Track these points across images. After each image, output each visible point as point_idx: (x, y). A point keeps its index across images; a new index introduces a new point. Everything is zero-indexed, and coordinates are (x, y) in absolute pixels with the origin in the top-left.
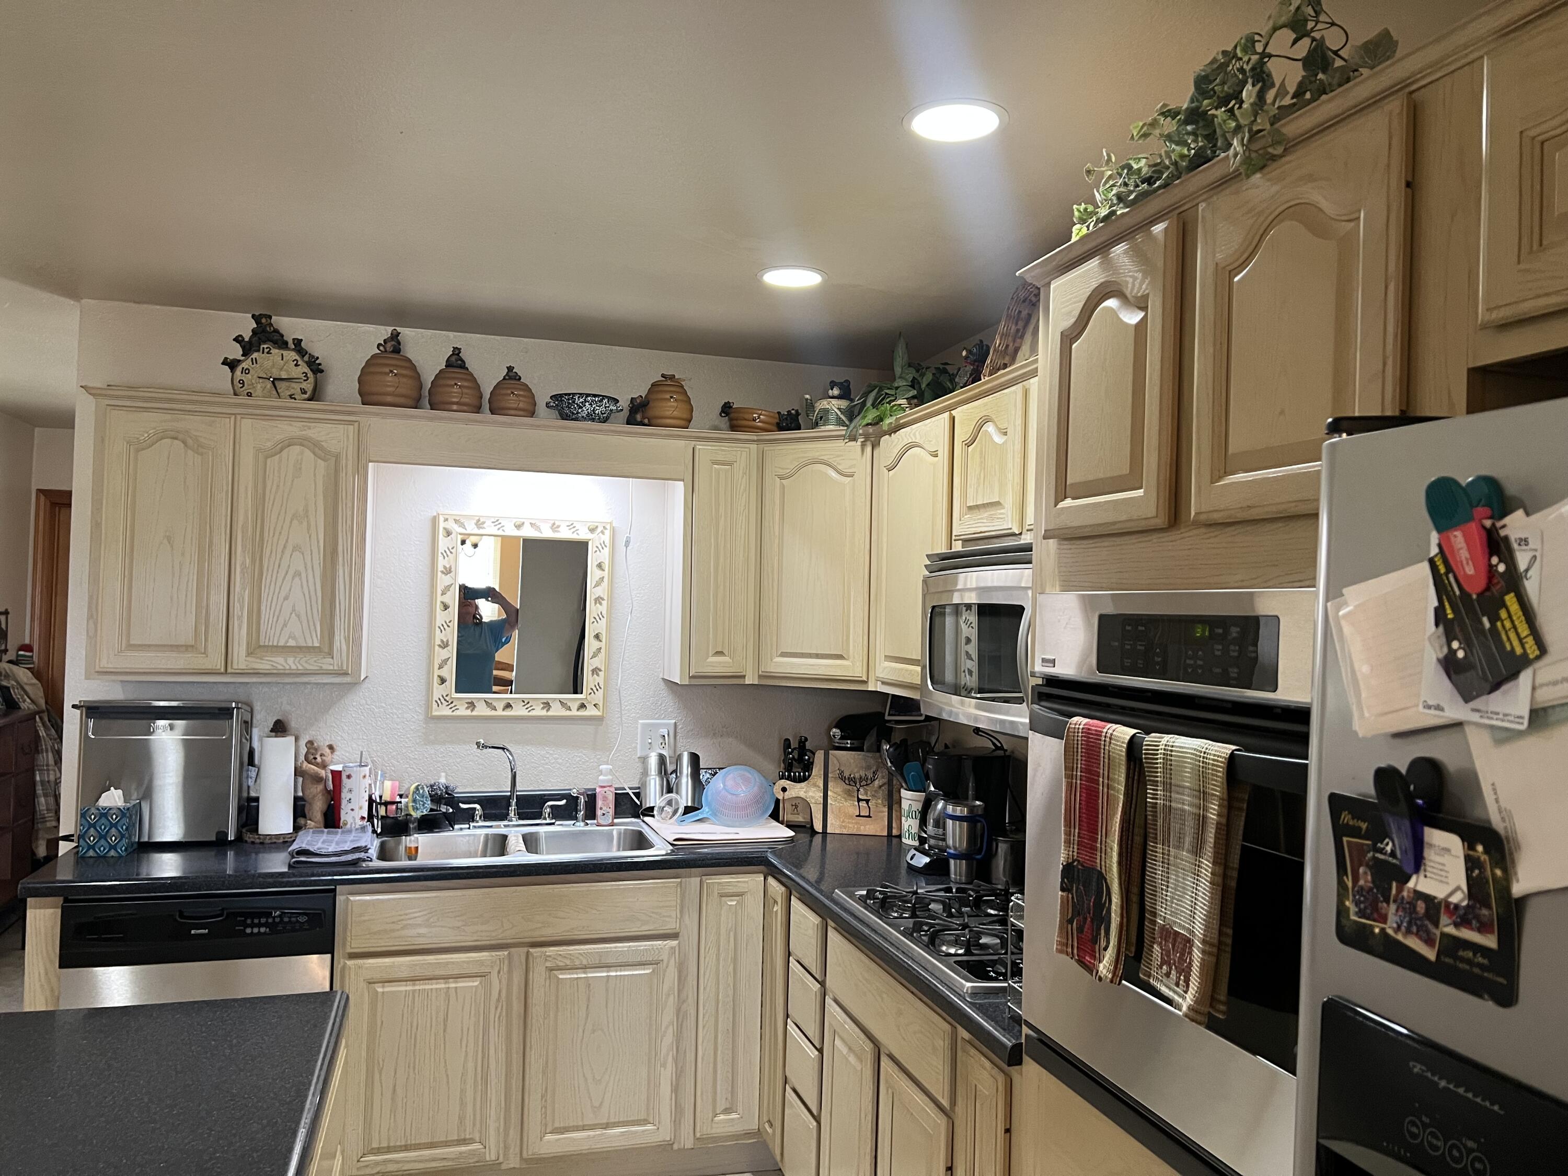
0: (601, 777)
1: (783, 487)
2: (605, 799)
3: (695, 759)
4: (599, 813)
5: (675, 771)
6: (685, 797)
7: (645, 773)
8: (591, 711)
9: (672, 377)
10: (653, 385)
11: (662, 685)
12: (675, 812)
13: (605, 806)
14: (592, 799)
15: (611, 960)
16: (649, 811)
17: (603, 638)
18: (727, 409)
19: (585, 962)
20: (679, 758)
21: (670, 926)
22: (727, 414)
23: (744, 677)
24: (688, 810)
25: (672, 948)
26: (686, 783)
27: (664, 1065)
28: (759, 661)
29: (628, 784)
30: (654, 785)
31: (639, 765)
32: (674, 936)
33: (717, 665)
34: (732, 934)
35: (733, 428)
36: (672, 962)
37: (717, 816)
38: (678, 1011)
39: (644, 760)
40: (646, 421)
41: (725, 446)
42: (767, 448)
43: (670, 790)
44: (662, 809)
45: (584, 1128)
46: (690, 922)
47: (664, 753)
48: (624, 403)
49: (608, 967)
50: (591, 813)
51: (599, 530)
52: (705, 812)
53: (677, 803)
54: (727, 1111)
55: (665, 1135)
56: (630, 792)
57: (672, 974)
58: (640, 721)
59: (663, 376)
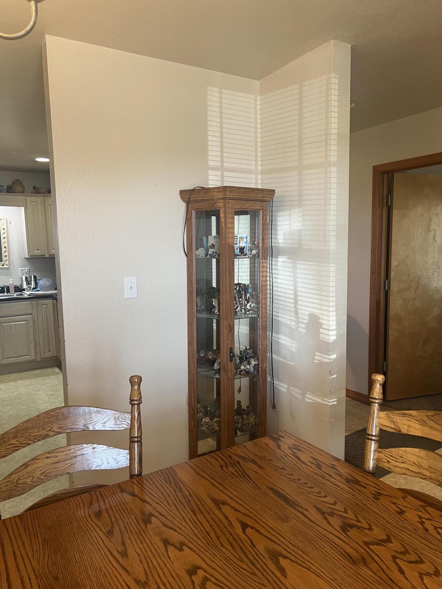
0: (10, 282)
1: (50, 208)
2: (12, 287)
3: (35, 277)
4: (10, 291)
5: (30, 281)
6: (33, 286)
7: (22, 281)
8: (6, 266)
9: (18, 180)
10: (13, 182)
11: (24, 259)
12: (31, 289)
13: (12, 290)
14: (8, 288)
15: (15, 320)
16: (24, 290)
17: (7, 248)
18: (34, 188)
19: (9, 321)
20: (31, 277)
21: (30, 312)
22: (35, 189)
23: (45, 255)
24: (34, 289)
25: (31, 317)
26: (33, 283)
27: (31, 343)
28: (48, 251)
29: (18, 284)
30: (25, 283)
31: (21, 279)
32: (31, 314)
33: (37, 253)
34: (46, 314)
35: (37, 193)
36: (31, 320)
37: (42, 289)
38: (34, 331)
39: (22, 278)
40: (12, 192)
41: (34, 198)
42: (46, 198)
43: (29, 284)
44: (27, 289)
45: (13, 357)
46: (35, 311)
47: (27, 276)
48: (5, 187)
49: (15, 322)
50: (8, 291)
51: (2, 220)
52: (38, 289)
53: (31, 287)
54: (48, 352)
55: (33, 358)
56: (19, 286)
57: (31, 323)
58: (20, 269)
59: (16, 180)
